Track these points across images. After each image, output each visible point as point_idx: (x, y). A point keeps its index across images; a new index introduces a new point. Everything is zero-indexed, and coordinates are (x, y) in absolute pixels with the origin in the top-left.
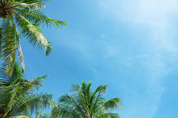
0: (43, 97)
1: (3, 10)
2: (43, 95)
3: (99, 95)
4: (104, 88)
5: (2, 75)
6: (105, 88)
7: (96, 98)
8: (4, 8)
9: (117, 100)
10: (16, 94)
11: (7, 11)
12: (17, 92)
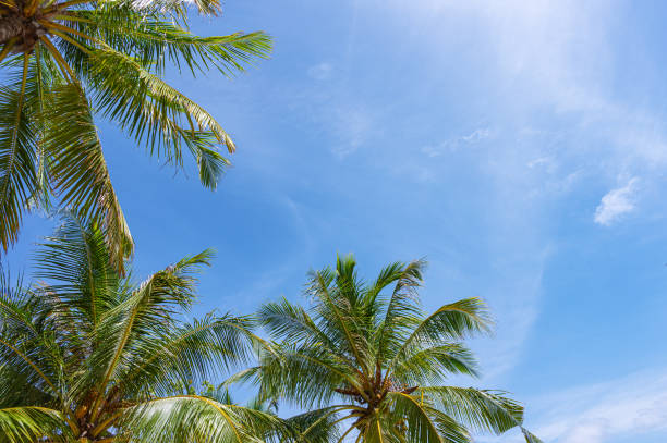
0: (216, 329)
1: (23, 22)
2: (215, 320)
3: (396, 298)
4: (414, 271)
5: (58, 271)
6: (417, 272)
7: (386, 308)
8: (24, 14)
9: (467, 305)
10: (133, 329)
11: (37, 24)
12: (135, 323)
